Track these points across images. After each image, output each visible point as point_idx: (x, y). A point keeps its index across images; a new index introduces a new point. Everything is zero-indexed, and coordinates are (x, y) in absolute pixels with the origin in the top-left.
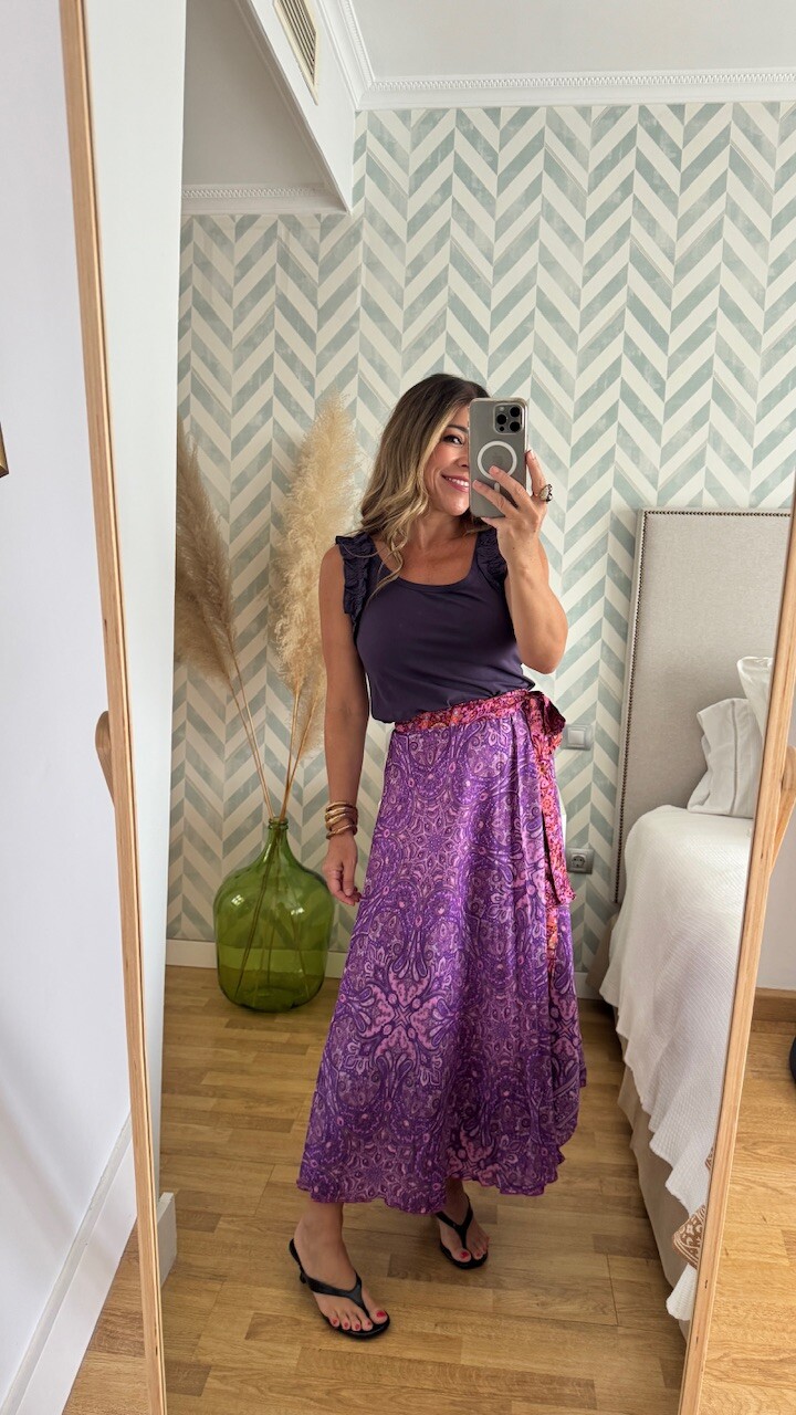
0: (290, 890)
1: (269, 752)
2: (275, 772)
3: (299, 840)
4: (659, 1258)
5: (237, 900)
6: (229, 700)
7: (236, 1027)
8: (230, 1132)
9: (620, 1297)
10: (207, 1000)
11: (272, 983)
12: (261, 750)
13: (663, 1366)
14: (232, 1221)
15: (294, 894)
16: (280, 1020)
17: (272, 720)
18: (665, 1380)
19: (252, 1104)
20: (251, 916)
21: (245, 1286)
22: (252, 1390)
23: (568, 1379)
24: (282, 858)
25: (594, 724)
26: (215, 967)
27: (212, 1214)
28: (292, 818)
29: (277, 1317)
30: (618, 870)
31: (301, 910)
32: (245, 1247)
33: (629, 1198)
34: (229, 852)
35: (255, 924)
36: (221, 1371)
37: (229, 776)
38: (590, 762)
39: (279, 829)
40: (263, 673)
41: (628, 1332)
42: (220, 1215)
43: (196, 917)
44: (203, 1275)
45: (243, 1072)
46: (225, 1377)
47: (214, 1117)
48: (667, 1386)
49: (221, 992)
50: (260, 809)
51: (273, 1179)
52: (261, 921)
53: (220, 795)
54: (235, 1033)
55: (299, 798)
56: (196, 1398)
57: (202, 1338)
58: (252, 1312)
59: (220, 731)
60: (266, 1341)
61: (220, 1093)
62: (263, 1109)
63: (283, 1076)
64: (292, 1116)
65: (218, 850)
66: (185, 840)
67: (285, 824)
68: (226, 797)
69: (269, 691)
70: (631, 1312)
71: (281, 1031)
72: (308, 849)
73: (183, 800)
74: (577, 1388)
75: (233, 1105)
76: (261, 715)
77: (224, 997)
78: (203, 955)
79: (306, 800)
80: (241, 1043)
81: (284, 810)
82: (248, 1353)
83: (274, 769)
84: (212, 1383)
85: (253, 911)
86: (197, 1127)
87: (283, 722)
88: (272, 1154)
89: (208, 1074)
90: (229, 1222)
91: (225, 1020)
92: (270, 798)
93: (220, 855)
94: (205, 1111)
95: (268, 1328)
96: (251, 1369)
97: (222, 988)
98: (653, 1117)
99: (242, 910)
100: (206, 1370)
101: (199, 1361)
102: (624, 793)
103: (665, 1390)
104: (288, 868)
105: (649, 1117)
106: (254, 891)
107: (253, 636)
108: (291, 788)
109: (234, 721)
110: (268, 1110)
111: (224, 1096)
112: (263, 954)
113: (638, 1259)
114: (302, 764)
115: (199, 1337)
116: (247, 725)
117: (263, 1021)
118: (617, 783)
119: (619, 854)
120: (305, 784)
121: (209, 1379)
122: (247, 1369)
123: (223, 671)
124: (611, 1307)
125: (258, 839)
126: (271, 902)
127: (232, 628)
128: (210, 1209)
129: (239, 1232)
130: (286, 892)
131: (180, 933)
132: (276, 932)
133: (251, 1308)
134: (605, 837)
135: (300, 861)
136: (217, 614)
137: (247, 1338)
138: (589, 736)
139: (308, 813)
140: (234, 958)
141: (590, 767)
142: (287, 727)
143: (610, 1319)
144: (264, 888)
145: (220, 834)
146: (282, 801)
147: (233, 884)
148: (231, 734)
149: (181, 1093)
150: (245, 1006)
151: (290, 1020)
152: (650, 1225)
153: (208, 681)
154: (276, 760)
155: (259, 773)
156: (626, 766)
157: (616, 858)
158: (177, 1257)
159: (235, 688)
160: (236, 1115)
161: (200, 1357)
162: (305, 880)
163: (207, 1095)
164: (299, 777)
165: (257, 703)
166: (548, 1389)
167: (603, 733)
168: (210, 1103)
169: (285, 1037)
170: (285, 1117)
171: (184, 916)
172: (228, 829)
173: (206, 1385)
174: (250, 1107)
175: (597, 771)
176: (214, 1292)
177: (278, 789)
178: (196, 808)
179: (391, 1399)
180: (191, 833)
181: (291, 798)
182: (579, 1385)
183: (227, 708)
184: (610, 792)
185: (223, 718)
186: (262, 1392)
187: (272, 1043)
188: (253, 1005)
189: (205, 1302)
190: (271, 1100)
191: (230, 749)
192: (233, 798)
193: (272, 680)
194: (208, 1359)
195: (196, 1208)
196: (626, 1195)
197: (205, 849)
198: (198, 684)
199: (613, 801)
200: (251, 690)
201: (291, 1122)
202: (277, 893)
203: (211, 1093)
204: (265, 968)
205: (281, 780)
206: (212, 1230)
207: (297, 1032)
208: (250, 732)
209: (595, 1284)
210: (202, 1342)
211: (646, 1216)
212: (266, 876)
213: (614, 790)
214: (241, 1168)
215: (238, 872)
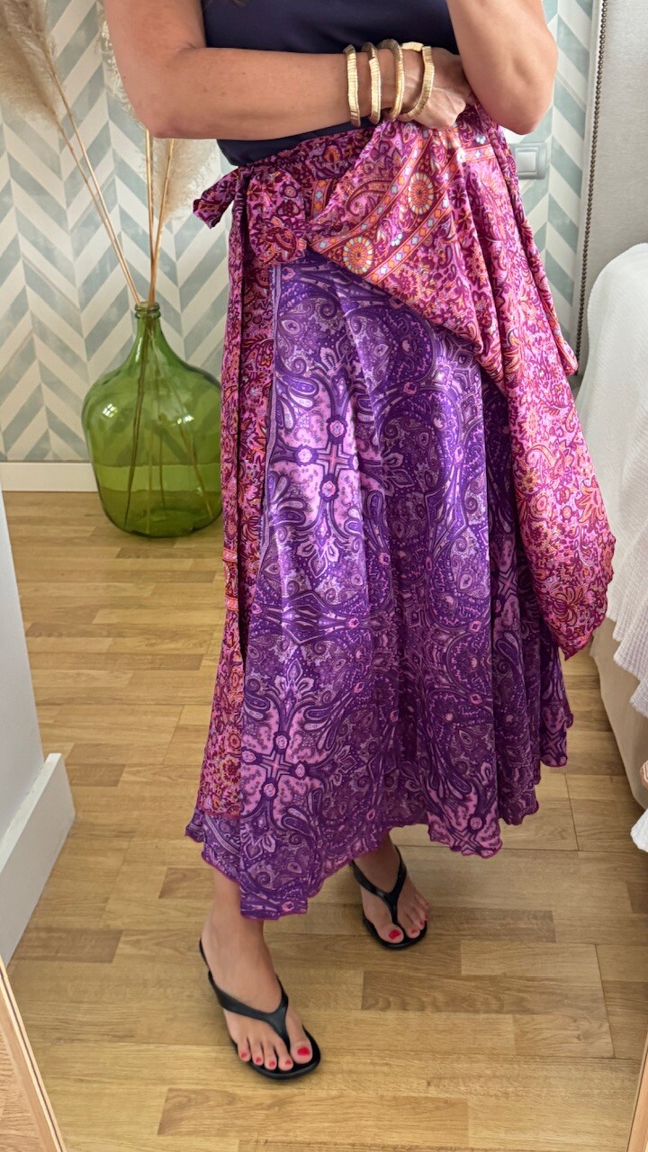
0: (172, 394)
1: (125, 217)
2: (136, 242)
3: (179, 331)
4: (625, 774)
5: (109, 411)
6: (61, 148)
7: (130, 557)
8: (130, 675)
9: (579, 818)
10: (92, 528)
11: (166, 503)
12: (114, 218)
13: (630, 891)
14: (138, 772)
15: (178, 397)
16: (180, 545)
17: (123, 170)
18: (632, 904)
19: (154, 641)
20: (129, 431)
21: (156, 841)
22: (168, 951)
23: (524, 912)
24: (158, 354)
25: (548, 140)
26: (96, 490)
27: (114, 765)
28: (166, 302)
29: (193, 870)
30: (579, 334)
31: (189, 418)
32: (154, 799)
33: (590, 712)
34: (94, 350)
35: (136, 437)
36: (133, 935)
37: (77, 252)
38: (543, 194)
39: (149, 318)
40: (102, 103)
41: (591, 855)
42: (124, 766)
43: (64, 432)
44: (107, 834)
45: (141, 606)
46: (138, 941)
47: (111, 657)
48: (634, 911)
49: (106, 518)
50: (123, 293)
51: (181, 723)
52: (146, 433)
53: (71, 279)
54: (128, 563)
55: (172, 275)
56: (106, 965)
57: (110, 901)
58: (165, 868)
59: (57, 191)
60: (182, 897)
61: (116, 631)
62: (167, 647)
63: (187, 608)
64: (202, 651)
65: (79, 349)
66: (38, 342)
67: (156, 309)
68: (80, 280)
69: (114, 129)
70: (594, 834)
71: (182, 557)
72: (193, 340)
73: (24, 291)
74: (534, 922)
75: (132, 643)
76: (106, 167)
77: (111, 525)
78: (81, 478)
79: (183, 275)
80: (135, 575)
81: (153, 292)
82: (163, 913)
83: (134, 238)
84: (123, 948)
85: (132, 422)
86: (91, 672)
87: (136, 170)
88: (180, 694)
89: (100, 612)
90: (134, 774)
91: (118, 549)
92: (134, 277)
93: (84, 357)
94: (99, 654)
95: (185, 884)
96: (168, 930)
97: (108, 514)
98: (618, 624)
99: (118, 425)
100: (116, 935)
101: (108, 926)
102: (587, 233)
103: (635, 916)
104: (167, 368)
105: (614, 624)
106: (129, 398)
107: (81, 50)
108: (158, 262)
109: (72, 176)
110: (172, 646)
111: (120, 635)
112: (151, 471)
113: (601, 777)
114: (169, 227)
115: (106, 900)
116: (90, 181)
117: (161, 548)
118: (579, 218)
119: (581, 313)
120: (178, 255)
121: (120, 945)
122: (163, 931)
123: (46, 105)
124: (571, 831)
125: (127, 330)
126: (153, 409)
127: (48, 40)
128: (112, 760)
129: (146, 783)
130: (169, 396)
131: (50, 453)
132: (164, 444)
133: (163, 863)
134: (564, 294)
135: (182, 357)
136: (24, 19)
137: (160, 897)
138: (543, 158)
139: (188, 292)
140: (117, 478)
141: (545, 201)
142: (141, 176)
143: (569, 844)
144: (141, 394)
145: (79, 330)
146: (149, 280)
147: (104, 390)
148: (71, 194)
149: (69, 635)
150: (137, 533)
151: (193, 544)
152: (613, 739)
153: (27, 118)
154: (136, 225)
155: (116, 244)
156: (590, 195)
157: (577, 319)
158: (76, 817)
159: (67, 128)
160: (137, 654)
161: (110, 922)
162: (192, 379)
163: (101, 636)
164: (167, 244)
165: (99, 148)
166: (502, 925)
167: (560, 152)
168: (105, 644)
169: (188, 564)
170: (192, 652)
171: (51, 432)
172: (88, 321)
173: (118, 952)
174: (152, 645)
175: (553, 206)
176: (120, 850)
177: (142, 264)
178: (43, 296)
179: (326, 948)
180: (42, 331)
181: (158, 271)
182: (535, 918)
183: (61, 158)
184: (570, 233)
185: (58, 172)
186: (181, 953)
187: (173, 571)
188: (147, 532)
189: (112, 861)
190: (175, 635)
191: (73, 216)
192: (86, 282)
193: (114, 112)
194: (117, 924)
195: (94, 761)
196: (587, 709)
197: (63, 350)
198: (17, 127)
199: (574, 247)
200: (87, 132)
201: (201, 657)
202: (158, 398)
203: (105, 633)
204: (156, 487)
205: (144, 249)
206: (115, 783)
207: (201, 556)
208: (95, 192)
209: (553, 807)
210: (111, 906)
211: (609, 729)
212: (141, 381)
213: (575, 229)
214: (146, 713)
215: (107, 376)
